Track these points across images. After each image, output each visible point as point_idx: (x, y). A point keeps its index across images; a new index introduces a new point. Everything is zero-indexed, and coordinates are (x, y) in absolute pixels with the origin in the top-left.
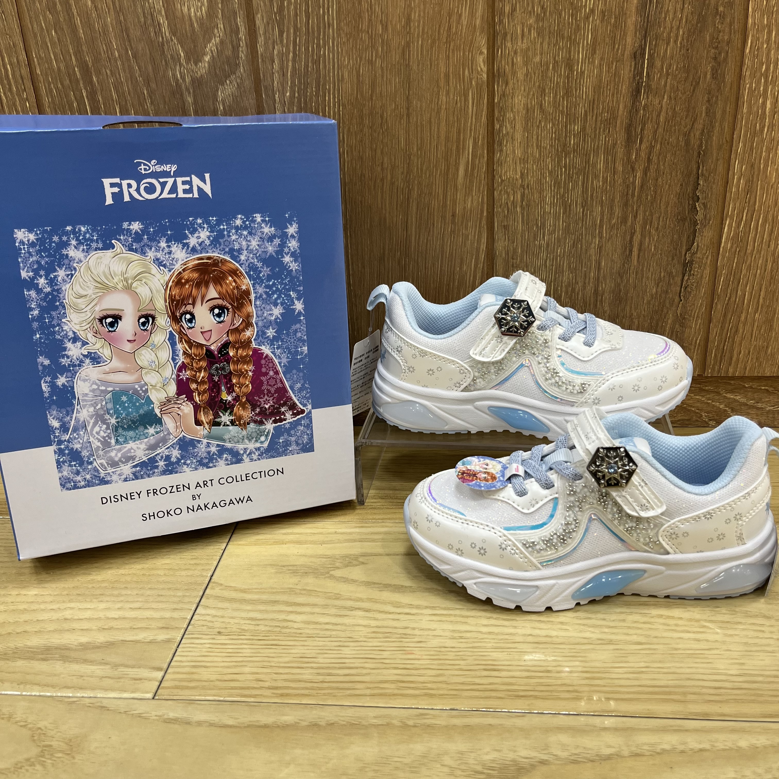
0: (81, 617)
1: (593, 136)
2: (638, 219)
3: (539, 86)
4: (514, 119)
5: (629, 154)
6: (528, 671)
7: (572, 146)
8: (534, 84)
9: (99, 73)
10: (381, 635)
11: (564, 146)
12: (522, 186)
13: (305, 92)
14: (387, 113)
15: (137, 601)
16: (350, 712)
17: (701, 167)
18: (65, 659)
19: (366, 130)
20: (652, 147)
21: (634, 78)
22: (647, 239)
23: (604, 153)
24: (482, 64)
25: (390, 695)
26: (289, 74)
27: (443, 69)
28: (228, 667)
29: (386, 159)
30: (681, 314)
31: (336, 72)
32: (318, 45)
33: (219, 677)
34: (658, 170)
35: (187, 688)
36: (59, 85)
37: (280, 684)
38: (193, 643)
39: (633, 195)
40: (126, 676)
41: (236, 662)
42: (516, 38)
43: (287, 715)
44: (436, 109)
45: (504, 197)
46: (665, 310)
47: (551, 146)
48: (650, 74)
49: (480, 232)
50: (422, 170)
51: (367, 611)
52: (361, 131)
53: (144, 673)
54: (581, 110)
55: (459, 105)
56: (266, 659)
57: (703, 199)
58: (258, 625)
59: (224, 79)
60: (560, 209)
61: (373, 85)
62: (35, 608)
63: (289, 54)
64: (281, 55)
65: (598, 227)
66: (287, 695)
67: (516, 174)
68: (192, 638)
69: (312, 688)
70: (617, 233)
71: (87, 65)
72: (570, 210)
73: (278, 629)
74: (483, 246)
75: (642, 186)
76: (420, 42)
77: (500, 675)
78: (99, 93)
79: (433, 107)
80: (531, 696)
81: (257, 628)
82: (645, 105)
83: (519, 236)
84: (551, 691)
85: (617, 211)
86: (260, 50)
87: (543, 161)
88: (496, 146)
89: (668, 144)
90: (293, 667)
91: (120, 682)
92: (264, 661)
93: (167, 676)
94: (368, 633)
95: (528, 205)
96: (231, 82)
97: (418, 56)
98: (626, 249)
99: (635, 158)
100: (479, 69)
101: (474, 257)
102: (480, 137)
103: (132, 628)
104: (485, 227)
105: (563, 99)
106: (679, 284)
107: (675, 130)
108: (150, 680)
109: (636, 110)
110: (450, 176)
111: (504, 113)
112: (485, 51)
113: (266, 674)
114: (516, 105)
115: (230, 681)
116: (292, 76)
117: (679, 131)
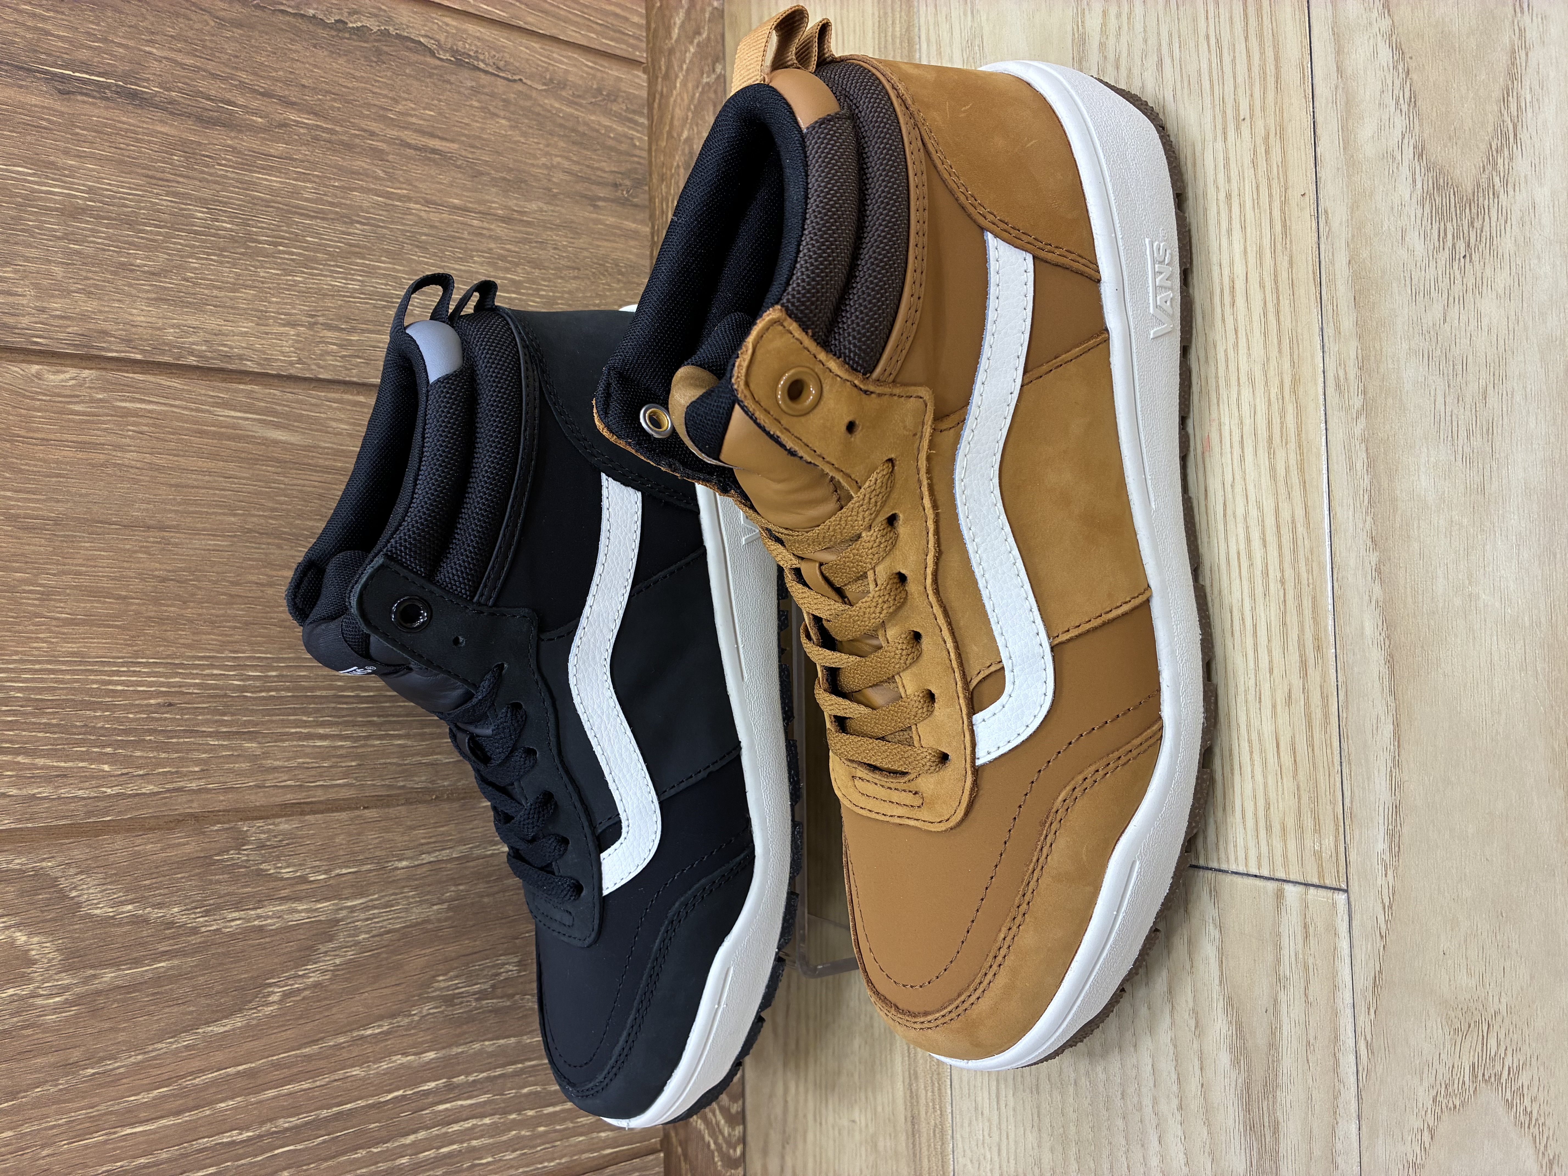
0: (1174, 1077)
1: (218, 187)
2: (377, 131)
3: (115, 273)
4: (178, 326)
5: (252, 129)
7: (234, 227)
8: (108, 282)
11: (236, 241)
12: (311, 326)
13: (102, 732)
14: (156, 570)
16: (1344, 514)
17: (282, 8)
18: (1271, 1086)
19: (188, 613)
21: (106, 99)
22: (414, 120)
23: (251, 171)
24: (62, 376)
25: (1302, 454)
26: (63, 764)
27: (68, 453)
28: (1265, 763)
29: (251, 577)
30: (544, 84)
33: (1288, 774)
34: (287, 83)
35: (1317, 830)
37: (1294, 657)
39: (333, 132)
40: (1301, 956)
41: (1251, 753)
42: (13, 306)
43: (1362, 628)
44: (150, 473)
45: (332, 361)
46: (538, 109)
47: (234, 265)
48: (101, 70)
50: (273, 510)
52: (191, 621)
53: (1291, 922)
54: (165, 202)
55: (145, 428)
57: (342, 14)
59: (67, 903)
60: (357, 264)
61: (95, 593)
63: (19, 763)
64: (21, 780)
65: (390, 202)
66: (1317, 639)
67: (288, 334)
69: (1299, 597)
70: (401, 170)
72: (358, 246)
75: (316, 114)
76: (9, 494)
77: (1242, 277)
79: (147, 478)
80: (1283, 211)
82: (161, 85)
85: (361, 163)
87: (263, 282)
88: (230, 367)
89: (237, 57)
90: (1256, 645)
91: (1315, 965)
93: (1295, 876)
95: (347, 320)
96: (74, 888)
97: (38, 501)
98: (429, 159)
99: (260, 117)
100: (72, 382)
102: (212, 394)
105: (141, 231)
106: (493, 78)
107: (211, 41)
108: (1307, 907)
109: (170, 103)
110: (288, 457)
111: (167, 344)
112: (35, 368)
113: (1273, 690)
114: (149, 320)
115: (1294, 753)
116: (68, 758)
117: (213, 35)
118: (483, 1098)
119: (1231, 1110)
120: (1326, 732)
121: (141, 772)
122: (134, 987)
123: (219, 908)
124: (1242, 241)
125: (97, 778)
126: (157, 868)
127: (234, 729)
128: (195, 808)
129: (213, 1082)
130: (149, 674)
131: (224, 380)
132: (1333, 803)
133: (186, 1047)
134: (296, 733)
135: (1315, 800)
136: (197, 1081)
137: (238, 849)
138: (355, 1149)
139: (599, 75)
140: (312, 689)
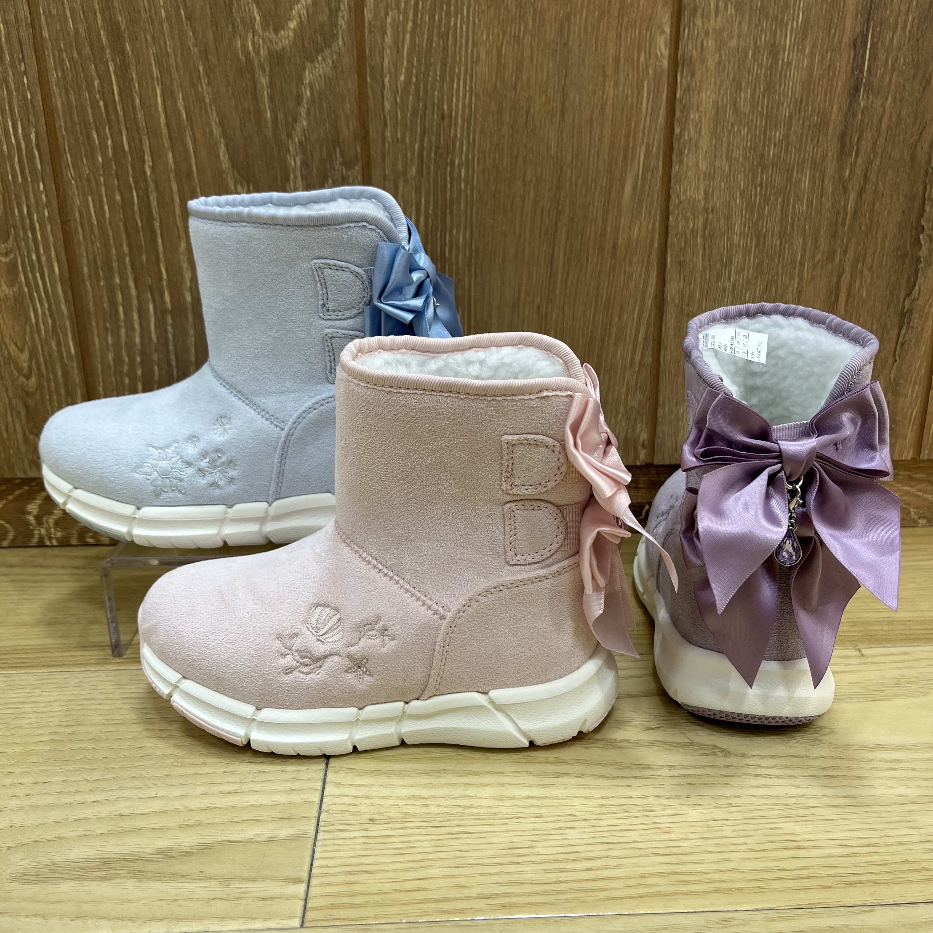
0: (147, 811)
1: (798, 146)
2: (848, 255)
3: (734, 79)
4: (700, 120)
5: (841, 169)
6: (846, 846)
7: (771, 157)
8: (728, 75)
9: (134, 38)
10: (614, 809)
11: (761, 159)
12: (706, 210)
13: (426, 75)
14: (534, 108)
15: (229, 782)
17: (928, 188)
18: (139, 875)
19: (505, 129)
20: (870, 162)
21: (853, 72)
22: (858, 282)
23: (811, 168)
24: (663, 47)
25: (665, 895)
26: (406, 51)
27: (611, 51)
28: (405, 870)
29: (529, 170)
30: (895, 380)
31: (469, 51)
32: (448, 14)
33: (398, 886)
34: (875, 193)
35: (351, 906)
36: (75, 55)
38: (337, 839)
39: (844, 224)
40: (247, 895)
42: (709, 15)
44: (599, 104)
45: (681, 224)
47: (745, 157)
48: (872, 67)
49: (648, 269)
50: (576, 185)
51: (580, 777)
52: (499, 131)
53: (275, 888)
54: (785, 111)
55: (630, 100)
56: (458, 854)
57: (928, 230)
58: (427, 806)
59: (314, 54)
60: (751, 241)
61: (518, 70)
62: (67, 801)
63: (407, 23)
64: (396, 24)
65: (797, 265)
66: (512, 906)
67: (699, 194)
68: (333, 831)
69: (545, 893)
70: (821, 273)
71: (119, 28)
72: (764, 242)
73: (460, 810)
74: (651, 290)
75: (855, 212)
76: (584, 15)
78: (133, 67)
80: (868, 882)
81: (426, 810)
82: (865, 107)
83: (698, 276)
84: (893, 872)
85: (823, 245)
86: (368, 15)
87: (734, 177)
88: (674, 156)
89: (890, 157)
90: (503, 864)
91: (240, 905)
92: (455, 858)
93: (312, 891)
94: (595, 807)
95: (712, 235)
96: (323, 59)
97: (580, 33)
98: (831, 294)
99: (849, 175)
100: (659, 54)
101: (638, 303)
102: (655, 143)
103: (233, 822)
104: (655, 263)
105: (764, 96)
106: (895, 340)
107: (899, 141)
108: (288, 899)
109: (853, 113)
110: (613, 194)
111: (688, 113)
112: (668, 30)
113: (467, 876)
114: (704, 102)
115: (415, 890)
116: (410, 54)
117: (904, 142)
118: (154, 336)
119: (121, 849)
120: (433, 912)
121: (398, 100)
122: (256, 98)
123: (304, 152)
124: (839, 854)
125: (396, 73)
126: (334, 111)
127: (425, 160)
128: (373, 134)
129: (186, 149)
130: (464, 104)
131: (665, 152)
132: (375, 917)
133: (212, 132)
134: (421, 202)
135: (377, 904)
136: (188, 138)
137: (343, 164)
138: (130, 246)
139: (907, 422)
140: (451, 212)
